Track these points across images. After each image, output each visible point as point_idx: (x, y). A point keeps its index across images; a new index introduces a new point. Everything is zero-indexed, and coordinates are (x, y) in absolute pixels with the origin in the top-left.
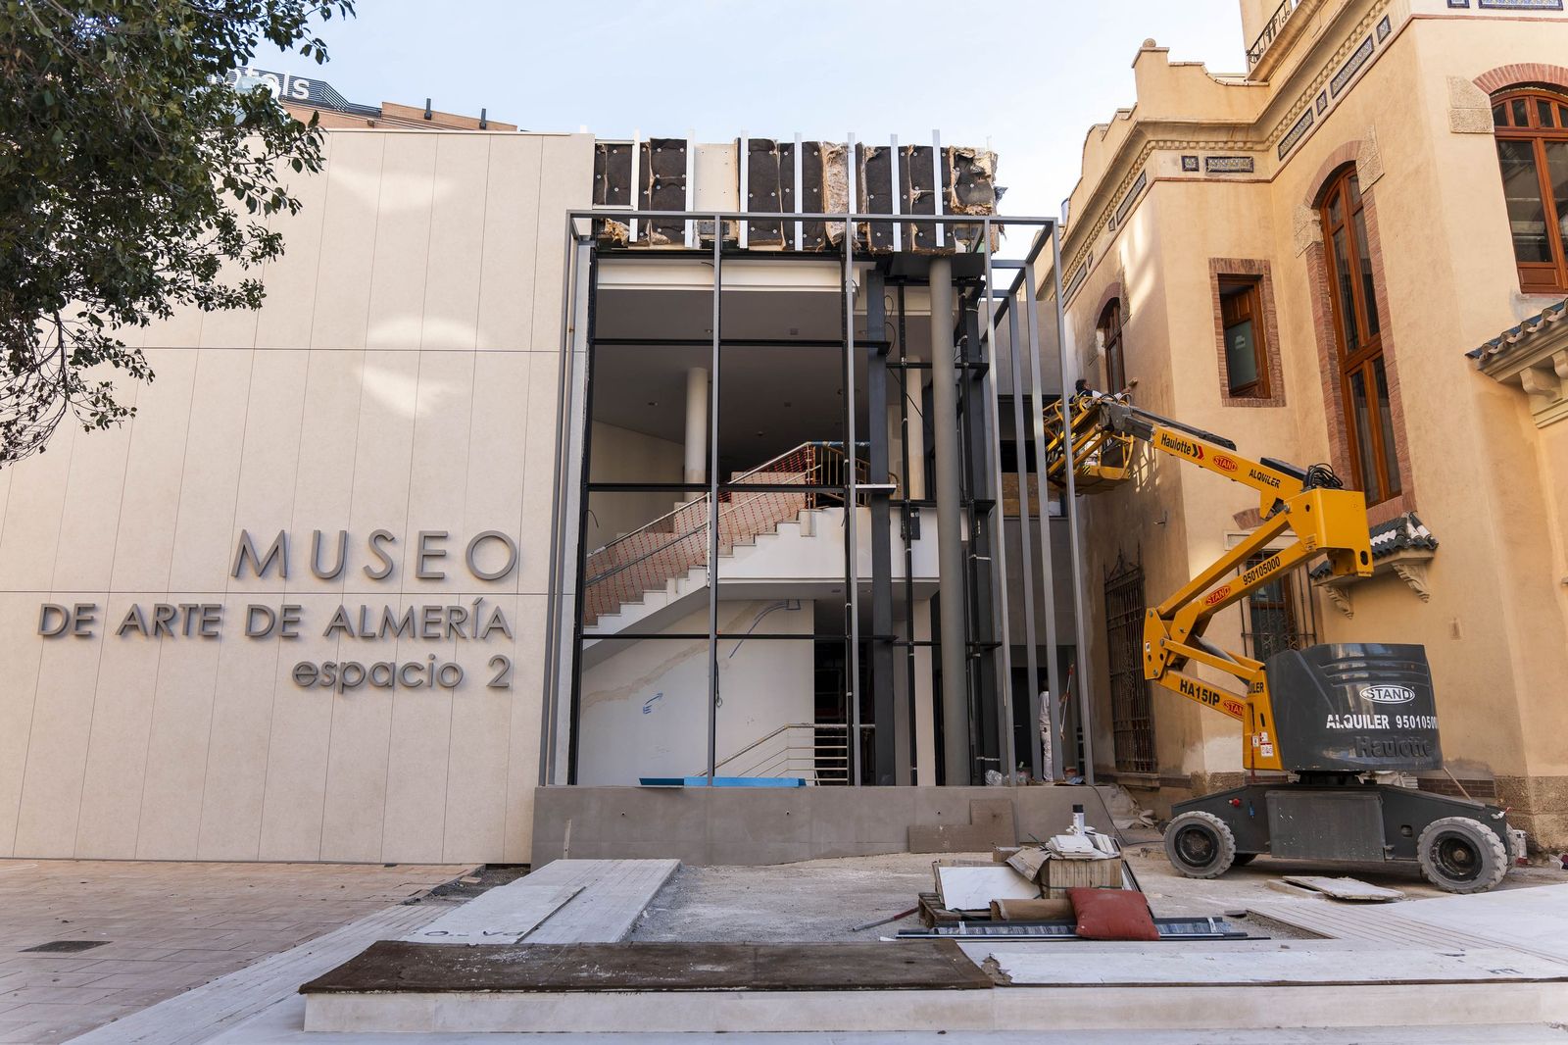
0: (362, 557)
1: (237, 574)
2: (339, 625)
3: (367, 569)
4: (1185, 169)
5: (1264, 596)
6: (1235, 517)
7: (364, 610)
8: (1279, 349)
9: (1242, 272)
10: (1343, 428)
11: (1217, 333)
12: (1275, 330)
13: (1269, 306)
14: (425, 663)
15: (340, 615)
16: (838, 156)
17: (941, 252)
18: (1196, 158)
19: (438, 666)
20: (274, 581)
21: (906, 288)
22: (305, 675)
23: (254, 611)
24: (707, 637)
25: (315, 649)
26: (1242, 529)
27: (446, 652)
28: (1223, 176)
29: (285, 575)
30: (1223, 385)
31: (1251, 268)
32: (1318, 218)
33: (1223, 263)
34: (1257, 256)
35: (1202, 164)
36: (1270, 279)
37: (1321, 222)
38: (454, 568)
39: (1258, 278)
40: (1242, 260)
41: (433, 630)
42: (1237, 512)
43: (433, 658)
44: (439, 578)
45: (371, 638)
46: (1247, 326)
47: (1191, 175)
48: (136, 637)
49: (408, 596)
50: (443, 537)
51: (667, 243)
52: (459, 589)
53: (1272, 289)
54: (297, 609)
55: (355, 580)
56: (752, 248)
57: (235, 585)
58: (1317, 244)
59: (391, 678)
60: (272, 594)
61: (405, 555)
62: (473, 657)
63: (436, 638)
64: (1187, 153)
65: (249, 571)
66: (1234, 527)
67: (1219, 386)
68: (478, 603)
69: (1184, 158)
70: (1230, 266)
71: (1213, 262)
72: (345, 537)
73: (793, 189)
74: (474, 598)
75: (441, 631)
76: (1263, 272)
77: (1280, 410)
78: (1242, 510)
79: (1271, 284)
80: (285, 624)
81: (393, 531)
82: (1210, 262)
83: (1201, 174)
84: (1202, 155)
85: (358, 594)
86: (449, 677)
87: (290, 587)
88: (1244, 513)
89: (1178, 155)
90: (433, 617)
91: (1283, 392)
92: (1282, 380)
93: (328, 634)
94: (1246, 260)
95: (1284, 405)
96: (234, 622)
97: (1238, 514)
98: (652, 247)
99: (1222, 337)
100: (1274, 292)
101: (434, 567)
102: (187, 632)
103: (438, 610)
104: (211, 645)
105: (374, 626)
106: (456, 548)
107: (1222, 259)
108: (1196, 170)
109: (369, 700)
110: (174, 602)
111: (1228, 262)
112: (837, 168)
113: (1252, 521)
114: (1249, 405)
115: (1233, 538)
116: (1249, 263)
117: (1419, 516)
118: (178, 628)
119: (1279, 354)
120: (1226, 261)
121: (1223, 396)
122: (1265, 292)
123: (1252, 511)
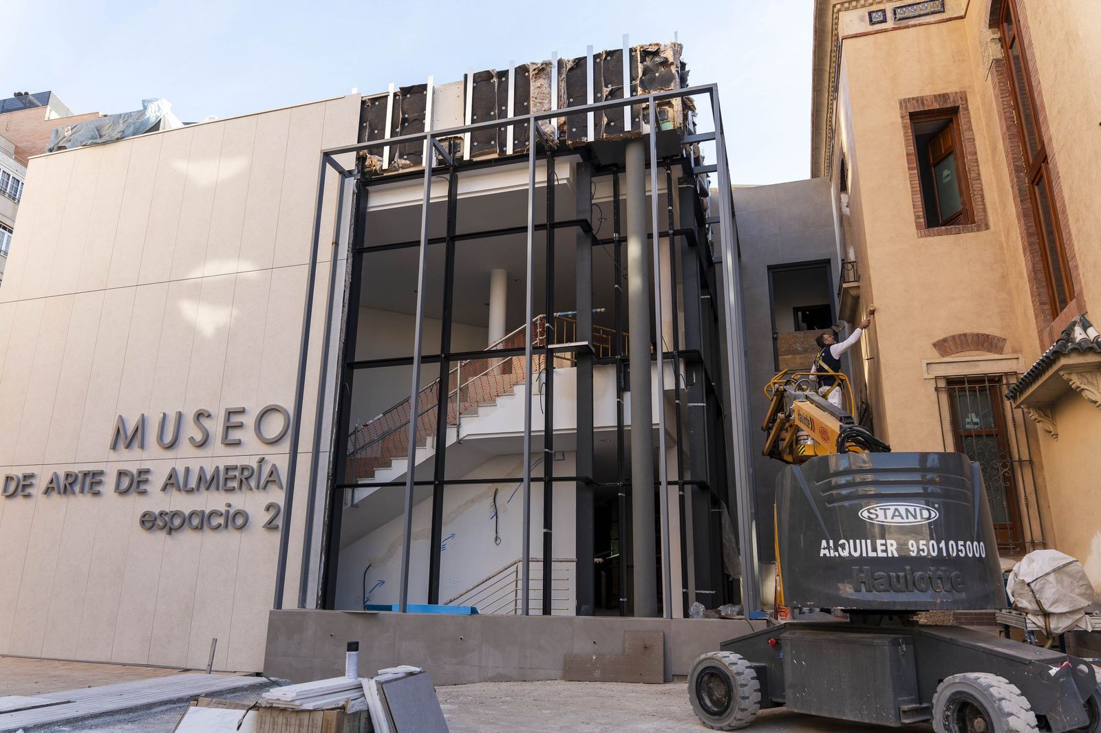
0: (191, 431)
1: (114, 447)
2: (171, 483)
3: (192, 439)
4: (872, 23)
5: (976, 424)
6: (935, 345)
7: (187, 470)
8: (979, 174)
9: (936, 106)
10: (1035, 239)
11: (910, 168)
12: (974, 157)
13: (966, 135)
14: (223, 509)
15: (172, 475)
16: (543, 70)
17: (629, 136)
18: (884, 11)
19: (232, 511)
20: (136, 452)
21: (615, 176)
22: (149, 522)
23: (121, 474)
25: (157, 501)
26: (943, 357)
27: (240, 501)
28: (912, 22)
29: (142, 447)
30: (917, 217)
31: (945, 102)
32: (997, 36)
33: (915, 102)
34: (951, 88)
35: (889, 15)
36: (967, 109)
37: (1000, 40)
38: (247, 436)
39: (955, 110)
40: (935, 96)
41: (231, 484)
42: (936, 340)
43: (229, 506)
44: (238, 443)
45: (191, 491)
46: (951, 158)
47: (883, 26)
48: (55, 496)
49: (217, 458)
50: (242, 411)
51: (411, 167)
52: (250, 452)
53: (969, 117)
54: (147, 472)
55: (185, 448)
56: (475, 159)
57: (113, 456)
58: (997, 61)
59: (201, 522)
60: (131, 460)
61: (216, 427)
62: (254, 503)
63: (233, 489)
64: (874, 8)
65: (121, 445)
66: (935, 356)
67: (913, 218)
68: (262, 460)
69: (870, 14)
70: (923, 103)
71: (904, 103)
72: (180, 415)
73: (507, 107)
74: (257, 458)
75: (235, 484)
76: (959, 103)
77: (983, 234)
78: (943, 336)
79: (969, 113)
80: (135, 483)
81: (210, 410)
82: (901, 103)
83: (890, 24)
84: (889, 7)
85: (188, 459)
86: (236, 520)
87: (145, 455)
88: (945, 340)
89: (864, 12)
90: (231, 473)
91: (986, 215)
92: (984, 204)
93: (164, 489)
94: (940, 95)
95: (987, 227)
96: (110, 481)
97: (939, 341)
98: (401, 171)
99: (916, 171)
100: (972, 120)
101: (235, 435)
102: (82, 491)
103: (235, 468)
104: (96, 500)
105: (193, 483)
106: (249, 420)
107: (913, 99)
108: (884, 21)
109: (188, 538)
110: (76, 469)
111: (920, 100)
112: (540, 82)
113: (953, 349)
114: (948, 233)
115: (934, 366)
116: (944, 97)
117: (1090, 317)
118: (77, 488)
119: (979, 179)
120: (917, 99)
121: (918, 227)
122: (963, 127)
123: (953, 337)
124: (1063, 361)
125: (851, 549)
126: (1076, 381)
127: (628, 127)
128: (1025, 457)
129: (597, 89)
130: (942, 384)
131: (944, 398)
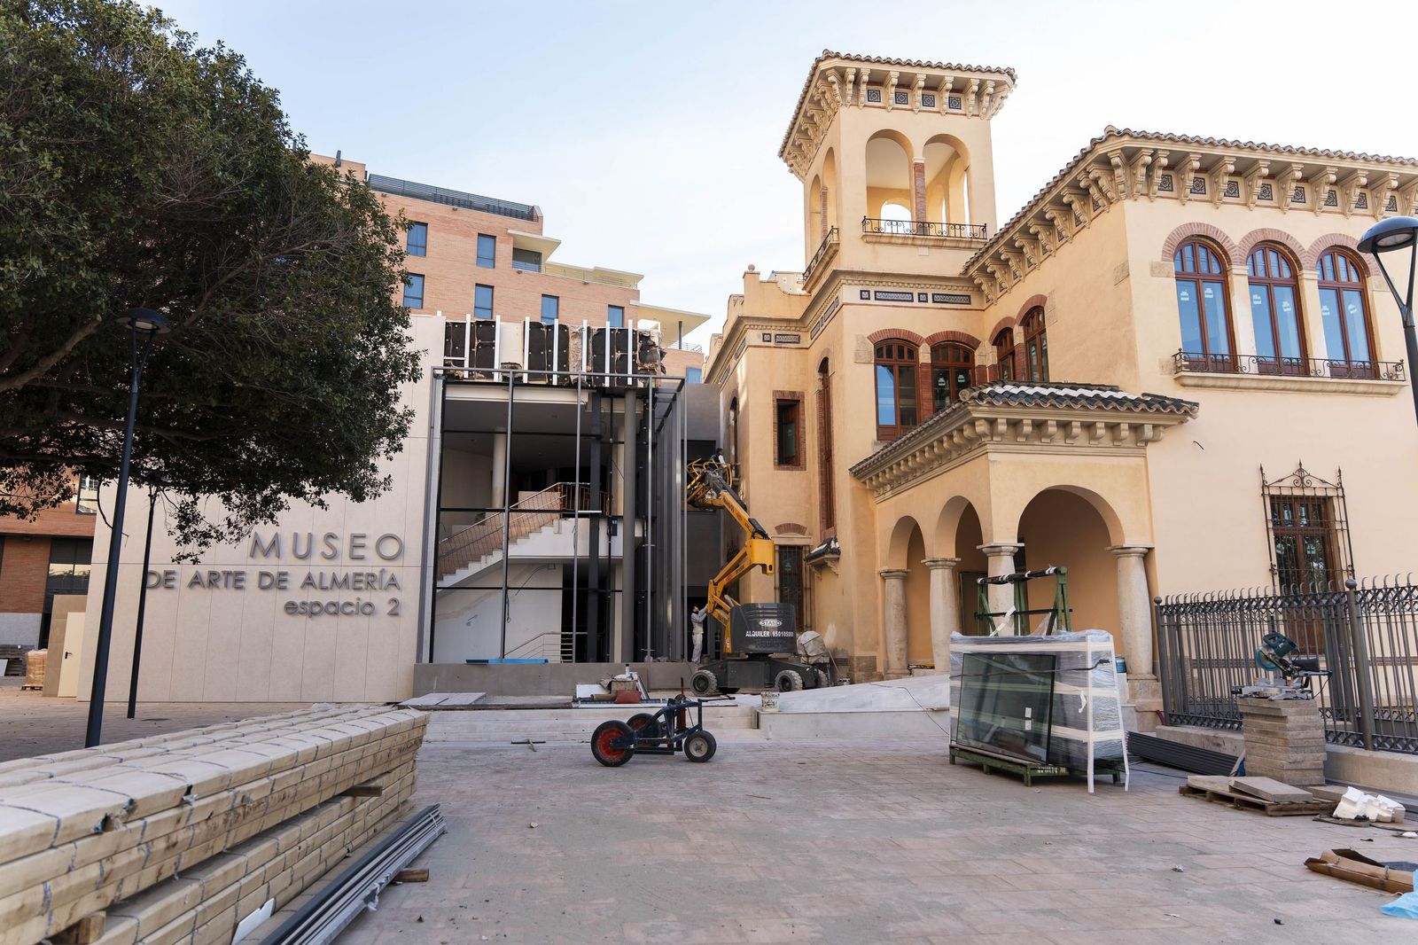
0: (320, 547)
1: (252, 555)
2: (309, 582)
3: (323, 554)
4: (764, 341)
5: (790, 570)
6: (776, 528)
7: (321, 574)
8: (805, 440)
9: (790, 398)
10: (824, 487)
11: (774, 431)
12: (804, 430)
13: (802, 417)
14: (355, 602)
15: (309, 577)
16: (578, 335)
17: (630, 387)
18: (770, 335)
19: (361, 603)
20: (272, 559)
21: (614, 400)
22: (291, 608)
23: (263, 574)
24: (501, 588)
25: (296, 594)
26: (781, 534)
27: (366, 596)
28: (784, 345)
29: (278, 556)
30: (775, 459)
31: (794, 396)
32: (821, 377)
34: (798, 389)
35: (773, 338)
36: (803, 402)
37: (823, 379)
38: (369, 552)
39: (799, 401)
40: (790, 392)
41: (358, 585)
42: (776, 525)
43: (359, 599)
44: (362, 558)
45: (326, 589)
46: (793, 425)
47: (767, 344)
48: (197, 587)
49: (344, 567)
50: (363, 537)
51: (484, 378)
52: (372, 564)
53: (804, 407)
54: (285, 574)
55: (316, 558)
56: (530, 382)
57: (251, 561)
58: (820, 391)
59: (336, 609)
60: (272, 565)
61: (343, 546)
62: (380, 599)
63: (360, 589)
64: (766, 332)
65: (259, 553)
66: (775, 533)
67: (773, 458)
68: (383, 571)
69: (764, 334)
70: (784, 395)
71: (775, 392)
72: (310, 536)
73: (553, 350)
74: (380, 568)
75: (362, 585)
76: (800, 398)
77: (803, 472)
78: (780, 523)
79: (804, 405)
80: (280, 581)
81: (337, 534)
82: (773, 392)
83: (772, 344)
84: (773, 333)
85: (318, 566)
86: (367, 609)
87: (281, 562)
88: (781, 526)
89: (761, 333)
90: (358, 578)
91: (805, 463)
92: (805, 457)
93: (302, 587)
95: (805, 470)
96: (251, 581)
97: (778, 526)
98: (476, 380)
99: (776, 433)
100: (805, 410)
101: (359, 552)
102: (226, 586)
103: (360, 575)
104: (239, 592)
105: (327, 583)
106: (371, 543)
107: (779, 391)
108: (770, 341)
109: (325, 620)
110: (219, 569)
111: (783, 393)
112: (577, 341)
113: (785, 531)
114: (788, 469)
115: (774, 538)
116: (793, 393)
117: (837, 537)
118: (221, 583)
119: (805, 443)
120: (781, 392)
121: (775, 465)
122: (801, 409)
123: (784, 525)
124: (826, 556)
125: (756, 634)
126: (829, 564)
127: (630, 382)
128: (808, 586)
129: (612, 353)
130: (777, 548)
131: (777, 555)
